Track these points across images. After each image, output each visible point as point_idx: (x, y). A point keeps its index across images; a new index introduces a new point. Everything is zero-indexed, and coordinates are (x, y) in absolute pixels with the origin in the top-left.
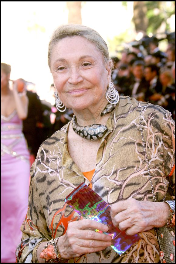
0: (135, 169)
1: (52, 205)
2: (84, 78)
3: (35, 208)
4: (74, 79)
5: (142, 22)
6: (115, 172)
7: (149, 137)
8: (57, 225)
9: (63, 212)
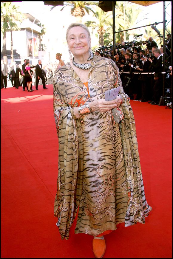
0: (106, 81)
1: (69, 95)
2: (82, 42)
3: (62, 94)
4: (78, 42)
5: (102, 42)
6: (98, 83)
7: (110, 69)
8: (75, 103)
9: (77, 98)
